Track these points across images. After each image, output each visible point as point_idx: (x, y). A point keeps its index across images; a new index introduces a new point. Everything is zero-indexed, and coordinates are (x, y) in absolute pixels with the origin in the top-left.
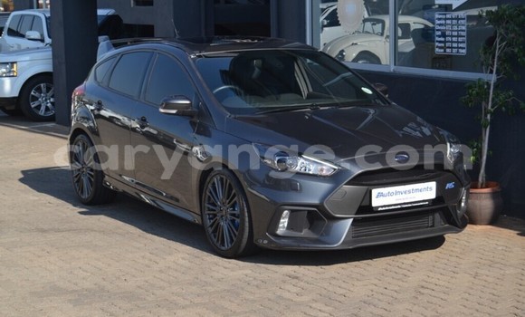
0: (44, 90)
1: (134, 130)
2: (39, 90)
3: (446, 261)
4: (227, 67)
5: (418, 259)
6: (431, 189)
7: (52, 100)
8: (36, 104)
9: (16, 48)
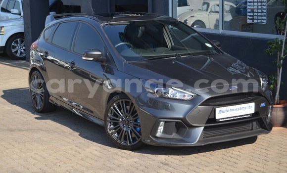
0: (19, 42)
1: (66, 68)
2: (17, 42)
3: (260, 153)
4: (123, 31)
5: (242, 151)
6: (252, 107)
7: (24, 48)
8: (15, 50)
9: (5, 19)
